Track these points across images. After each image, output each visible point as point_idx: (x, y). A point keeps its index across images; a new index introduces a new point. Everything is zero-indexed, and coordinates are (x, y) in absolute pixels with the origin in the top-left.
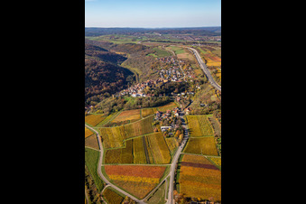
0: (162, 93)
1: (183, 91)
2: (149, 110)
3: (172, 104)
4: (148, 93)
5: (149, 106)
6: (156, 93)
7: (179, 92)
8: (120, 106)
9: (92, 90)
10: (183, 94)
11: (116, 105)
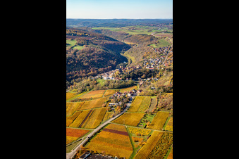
0: (129, 78)
1: (150, 77)
2: (113, 91)
3: (135, 87)
4: (117, 76)
5: (113, 88)
6: (123, 77)
7: (146, 78)
8: (91, 86)
9: (79, 73)
10: (149, 79)
11: (88, 85)
